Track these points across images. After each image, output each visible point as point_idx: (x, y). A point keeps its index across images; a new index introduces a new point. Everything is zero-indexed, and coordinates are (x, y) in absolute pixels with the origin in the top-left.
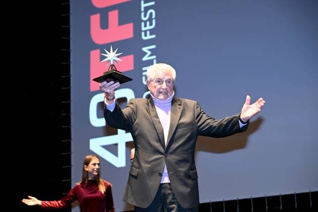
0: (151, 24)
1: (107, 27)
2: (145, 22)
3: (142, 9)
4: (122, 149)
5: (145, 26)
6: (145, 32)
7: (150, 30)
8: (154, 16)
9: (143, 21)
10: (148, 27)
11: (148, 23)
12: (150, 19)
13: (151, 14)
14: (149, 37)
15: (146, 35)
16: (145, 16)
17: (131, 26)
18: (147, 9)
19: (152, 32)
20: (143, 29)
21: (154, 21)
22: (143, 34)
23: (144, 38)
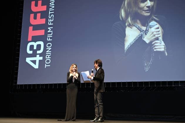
0: (52, 20)
1: (36, 19)
2: (50, 19)
3: (49, 14)
4: (37, 63)
5: (50, 20)
6: (50, 22)
7: (51, 22)
8: (53, 17)
9: (49, 18)
10: (51, 21)
11: (51, 19)
12: (52, 18)
13: (52, 16)
14: (51, 24)
15: (50, 23)
16: (50, 17)
17: (45, 19)
18: (51, 14)
19: (52, 22)
20: (49, 21)
21: (53, 19)
22: (49, 23)
23: (49, 24)
